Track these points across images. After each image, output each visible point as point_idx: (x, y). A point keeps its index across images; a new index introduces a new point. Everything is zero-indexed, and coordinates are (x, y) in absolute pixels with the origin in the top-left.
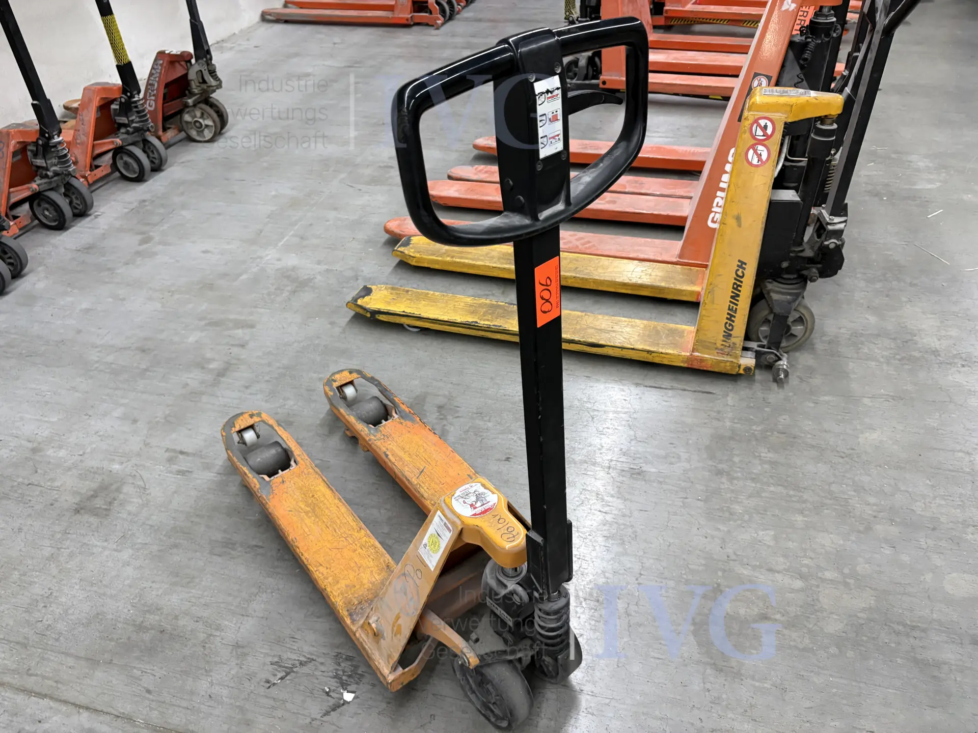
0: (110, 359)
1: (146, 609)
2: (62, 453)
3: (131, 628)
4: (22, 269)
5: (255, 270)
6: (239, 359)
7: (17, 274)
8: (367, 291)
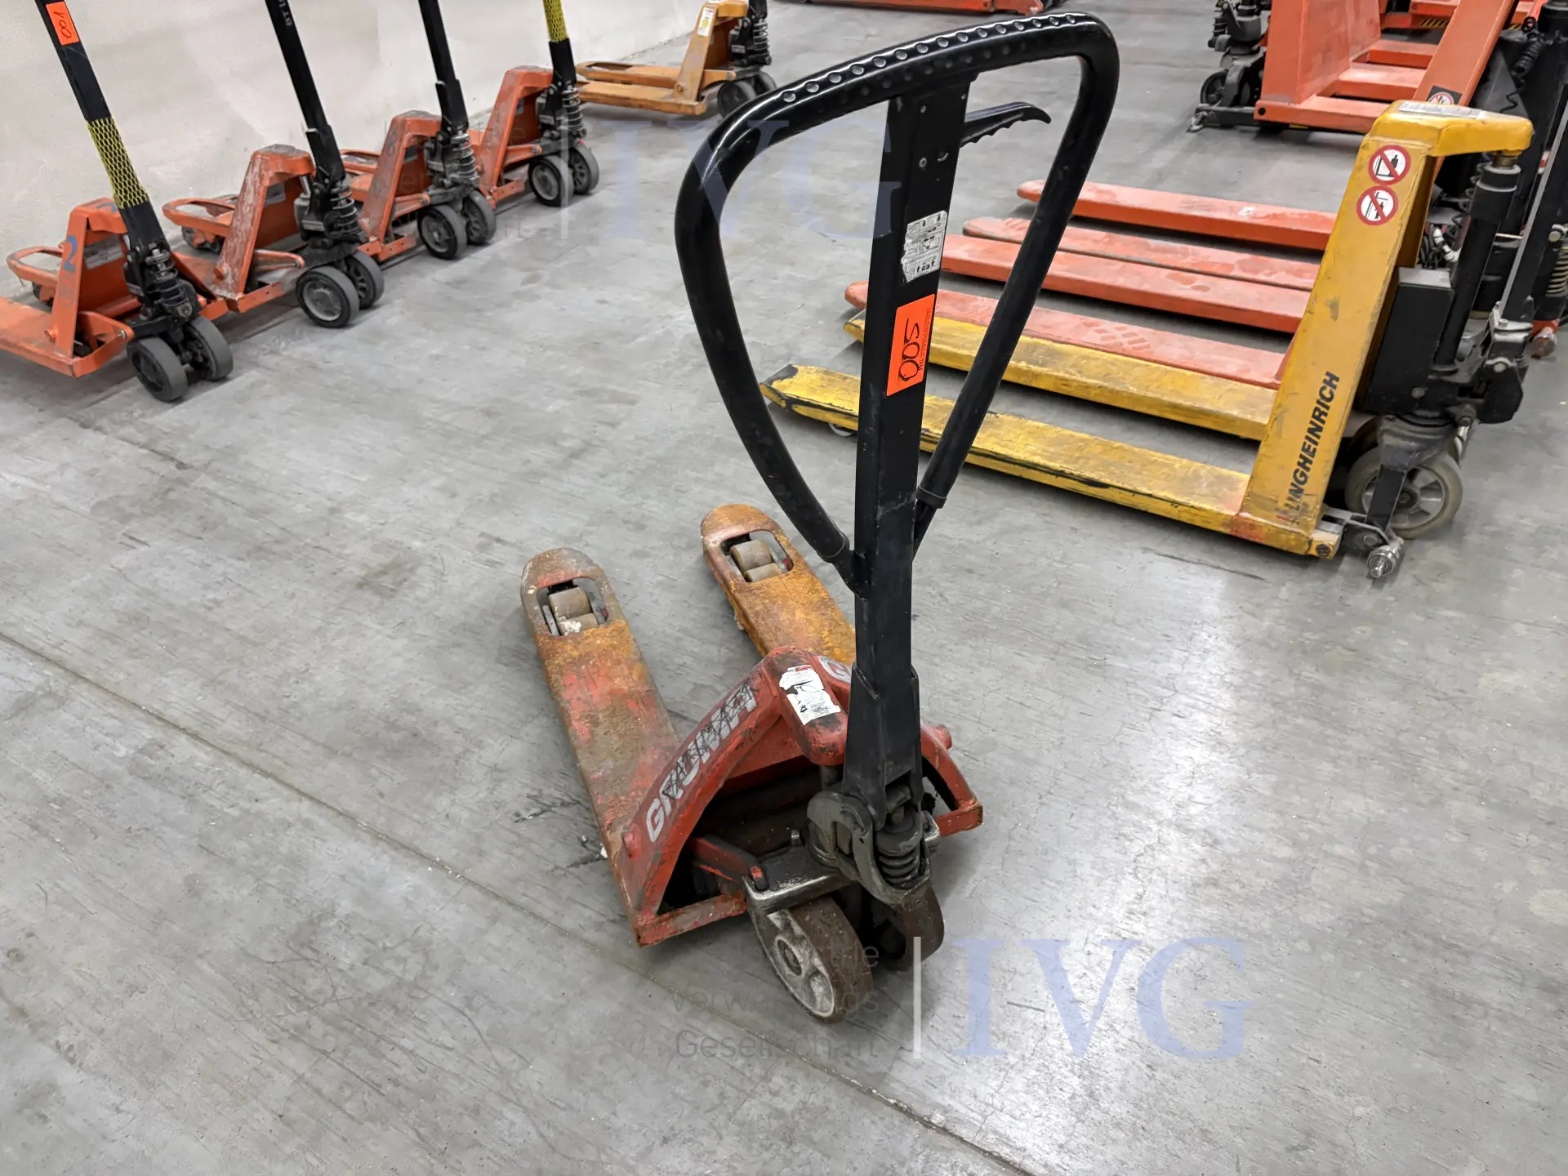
1: (405, 707)
2: (362, 519)
3: (383, 725)
4: (376, 296)
5: (659, 332)
6: (602, 441)
7: (367, 305)
8: (791, 372)
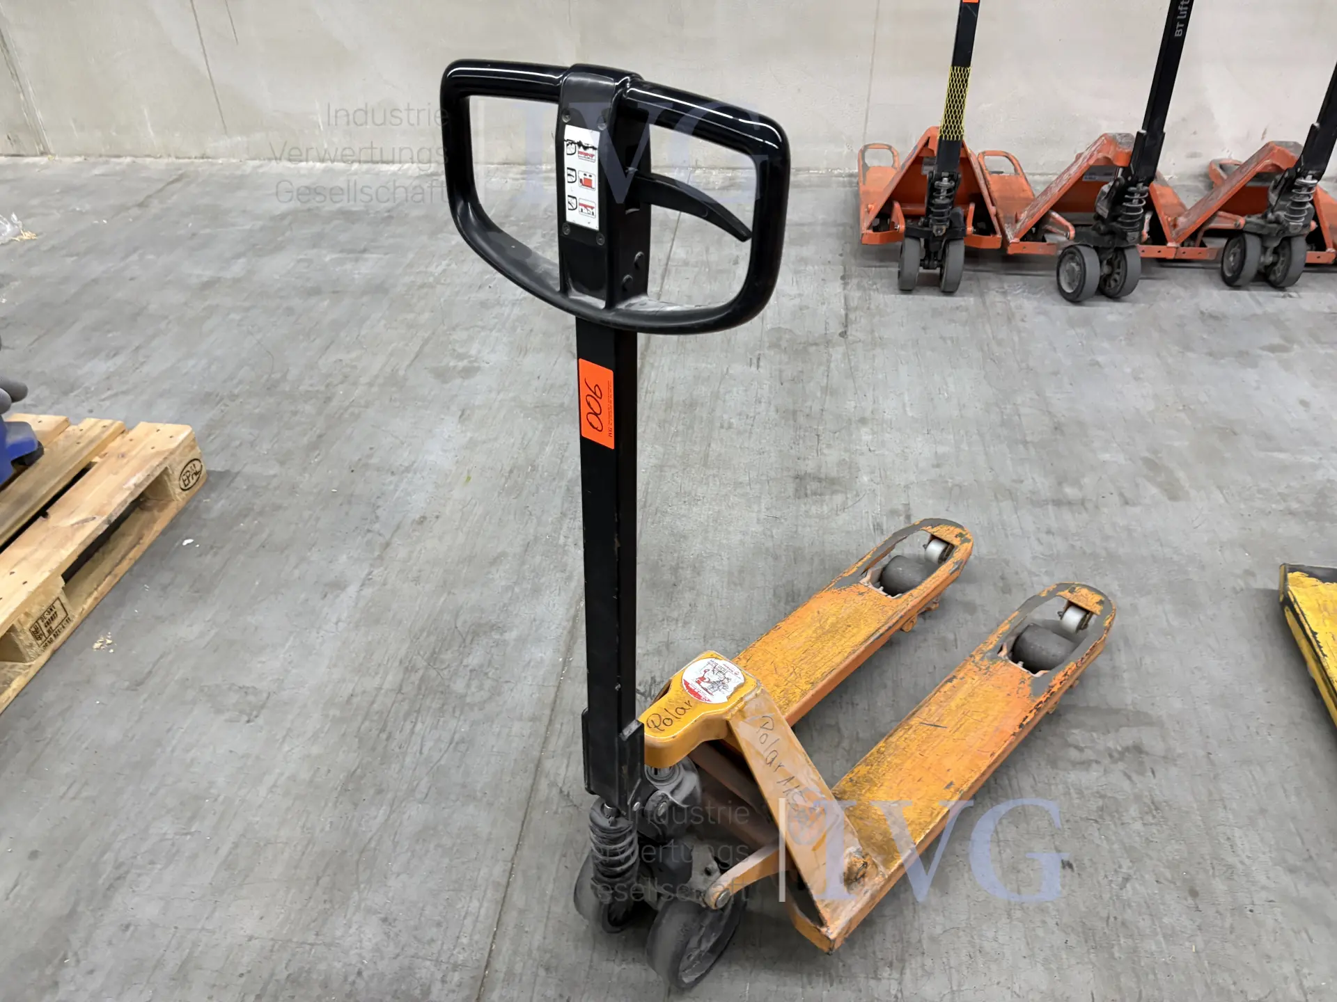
0: (1024, 410)
2: (867, 437)
5: (1308, 460)
6: (1097, 508)
